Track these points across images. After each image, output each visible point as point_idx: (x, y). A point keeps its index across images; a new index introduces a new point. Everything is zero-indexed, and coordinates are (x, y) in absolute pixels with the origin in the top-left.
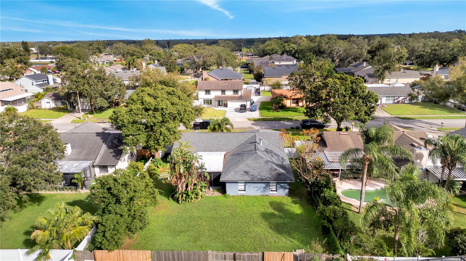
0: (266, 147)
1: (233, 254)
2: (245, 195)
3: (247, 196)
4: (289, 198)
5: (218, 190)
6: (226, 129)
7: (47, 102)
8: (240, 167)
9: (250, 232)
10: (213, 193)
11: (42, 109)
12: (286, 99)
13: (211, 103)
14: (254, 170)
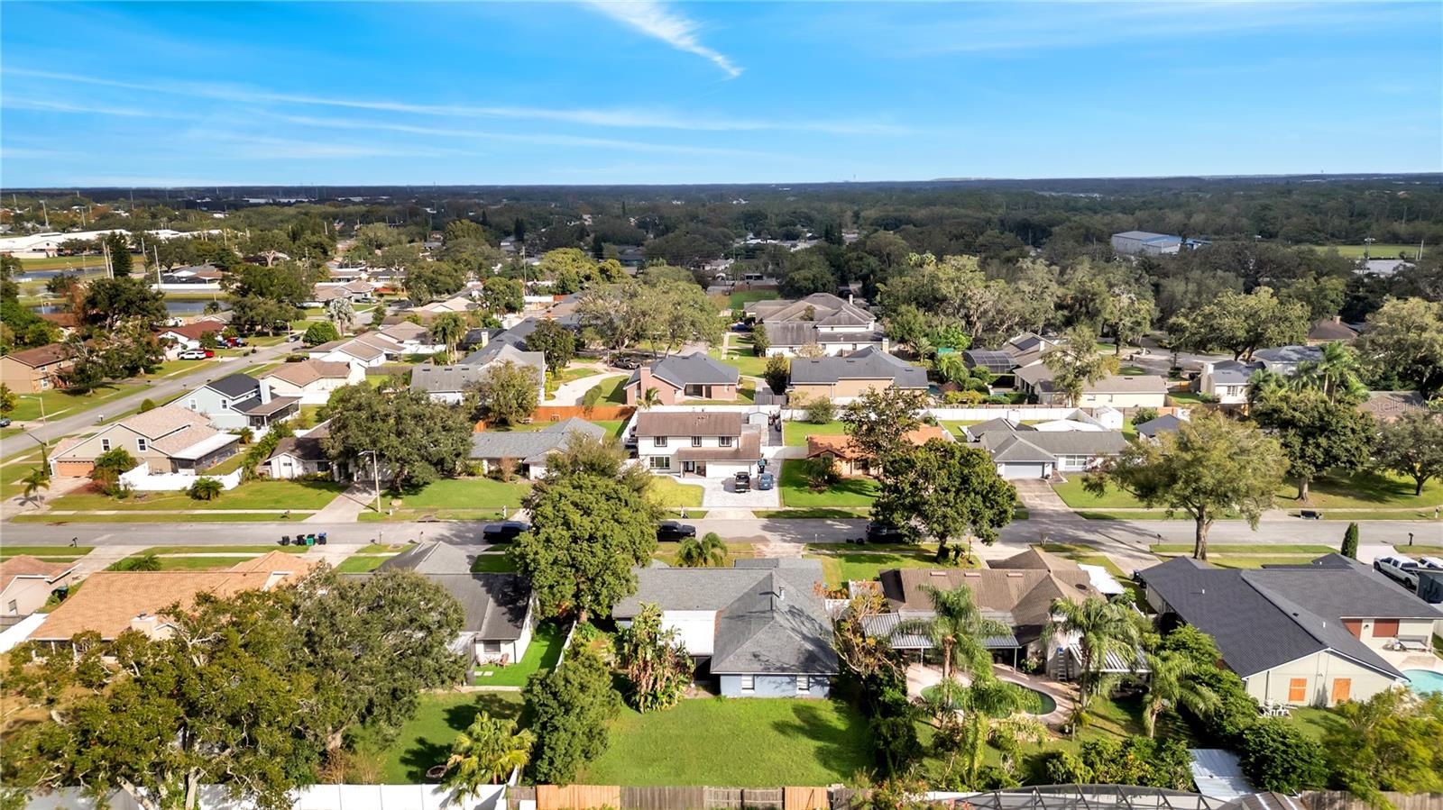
0: (791, 604)
1: (739, 791)
2: (754, 697)
3: (756, 699)
4: (830, 702)
5: (706, 688)
6: (714, 556)
7: (285, 464)
8: (745, 646)
9: (763, 761)
10: (695, 692)
11: (273, 480)
12: (839, 461)
13: (667, 465)
14: (770, 651)
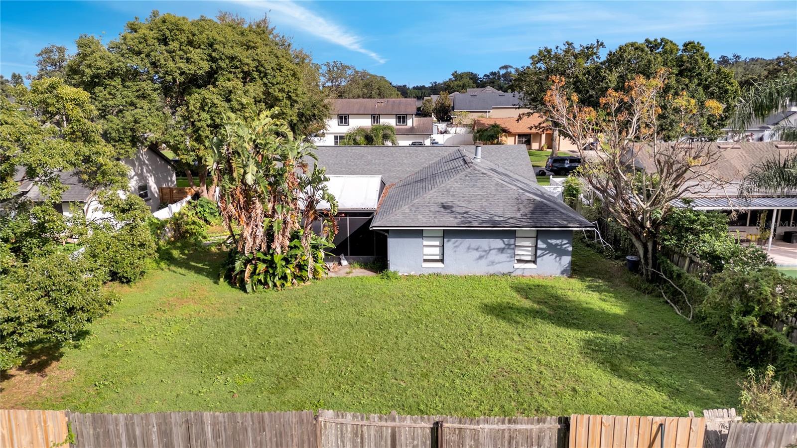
2: (443, 274)
3: (447, 277)
5: (365, 266)
8: (428, 195)
10: (348, 270)
12: (505, 136)
14: (469, 202)
